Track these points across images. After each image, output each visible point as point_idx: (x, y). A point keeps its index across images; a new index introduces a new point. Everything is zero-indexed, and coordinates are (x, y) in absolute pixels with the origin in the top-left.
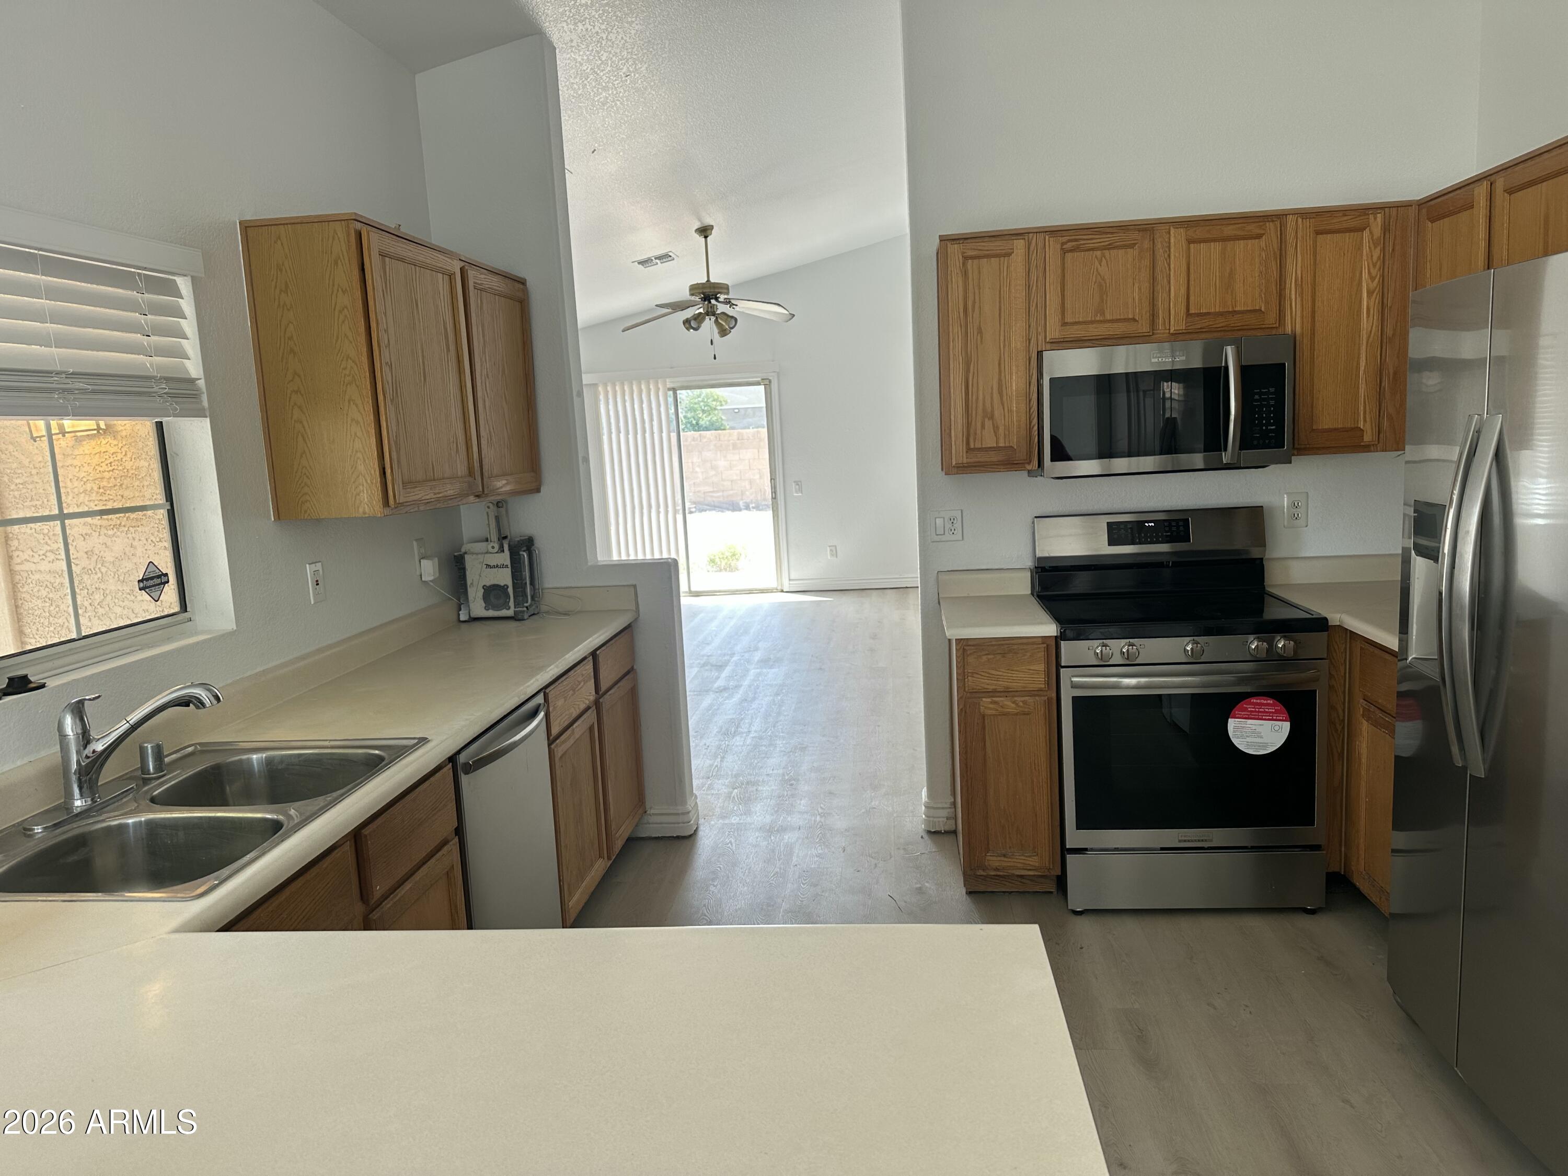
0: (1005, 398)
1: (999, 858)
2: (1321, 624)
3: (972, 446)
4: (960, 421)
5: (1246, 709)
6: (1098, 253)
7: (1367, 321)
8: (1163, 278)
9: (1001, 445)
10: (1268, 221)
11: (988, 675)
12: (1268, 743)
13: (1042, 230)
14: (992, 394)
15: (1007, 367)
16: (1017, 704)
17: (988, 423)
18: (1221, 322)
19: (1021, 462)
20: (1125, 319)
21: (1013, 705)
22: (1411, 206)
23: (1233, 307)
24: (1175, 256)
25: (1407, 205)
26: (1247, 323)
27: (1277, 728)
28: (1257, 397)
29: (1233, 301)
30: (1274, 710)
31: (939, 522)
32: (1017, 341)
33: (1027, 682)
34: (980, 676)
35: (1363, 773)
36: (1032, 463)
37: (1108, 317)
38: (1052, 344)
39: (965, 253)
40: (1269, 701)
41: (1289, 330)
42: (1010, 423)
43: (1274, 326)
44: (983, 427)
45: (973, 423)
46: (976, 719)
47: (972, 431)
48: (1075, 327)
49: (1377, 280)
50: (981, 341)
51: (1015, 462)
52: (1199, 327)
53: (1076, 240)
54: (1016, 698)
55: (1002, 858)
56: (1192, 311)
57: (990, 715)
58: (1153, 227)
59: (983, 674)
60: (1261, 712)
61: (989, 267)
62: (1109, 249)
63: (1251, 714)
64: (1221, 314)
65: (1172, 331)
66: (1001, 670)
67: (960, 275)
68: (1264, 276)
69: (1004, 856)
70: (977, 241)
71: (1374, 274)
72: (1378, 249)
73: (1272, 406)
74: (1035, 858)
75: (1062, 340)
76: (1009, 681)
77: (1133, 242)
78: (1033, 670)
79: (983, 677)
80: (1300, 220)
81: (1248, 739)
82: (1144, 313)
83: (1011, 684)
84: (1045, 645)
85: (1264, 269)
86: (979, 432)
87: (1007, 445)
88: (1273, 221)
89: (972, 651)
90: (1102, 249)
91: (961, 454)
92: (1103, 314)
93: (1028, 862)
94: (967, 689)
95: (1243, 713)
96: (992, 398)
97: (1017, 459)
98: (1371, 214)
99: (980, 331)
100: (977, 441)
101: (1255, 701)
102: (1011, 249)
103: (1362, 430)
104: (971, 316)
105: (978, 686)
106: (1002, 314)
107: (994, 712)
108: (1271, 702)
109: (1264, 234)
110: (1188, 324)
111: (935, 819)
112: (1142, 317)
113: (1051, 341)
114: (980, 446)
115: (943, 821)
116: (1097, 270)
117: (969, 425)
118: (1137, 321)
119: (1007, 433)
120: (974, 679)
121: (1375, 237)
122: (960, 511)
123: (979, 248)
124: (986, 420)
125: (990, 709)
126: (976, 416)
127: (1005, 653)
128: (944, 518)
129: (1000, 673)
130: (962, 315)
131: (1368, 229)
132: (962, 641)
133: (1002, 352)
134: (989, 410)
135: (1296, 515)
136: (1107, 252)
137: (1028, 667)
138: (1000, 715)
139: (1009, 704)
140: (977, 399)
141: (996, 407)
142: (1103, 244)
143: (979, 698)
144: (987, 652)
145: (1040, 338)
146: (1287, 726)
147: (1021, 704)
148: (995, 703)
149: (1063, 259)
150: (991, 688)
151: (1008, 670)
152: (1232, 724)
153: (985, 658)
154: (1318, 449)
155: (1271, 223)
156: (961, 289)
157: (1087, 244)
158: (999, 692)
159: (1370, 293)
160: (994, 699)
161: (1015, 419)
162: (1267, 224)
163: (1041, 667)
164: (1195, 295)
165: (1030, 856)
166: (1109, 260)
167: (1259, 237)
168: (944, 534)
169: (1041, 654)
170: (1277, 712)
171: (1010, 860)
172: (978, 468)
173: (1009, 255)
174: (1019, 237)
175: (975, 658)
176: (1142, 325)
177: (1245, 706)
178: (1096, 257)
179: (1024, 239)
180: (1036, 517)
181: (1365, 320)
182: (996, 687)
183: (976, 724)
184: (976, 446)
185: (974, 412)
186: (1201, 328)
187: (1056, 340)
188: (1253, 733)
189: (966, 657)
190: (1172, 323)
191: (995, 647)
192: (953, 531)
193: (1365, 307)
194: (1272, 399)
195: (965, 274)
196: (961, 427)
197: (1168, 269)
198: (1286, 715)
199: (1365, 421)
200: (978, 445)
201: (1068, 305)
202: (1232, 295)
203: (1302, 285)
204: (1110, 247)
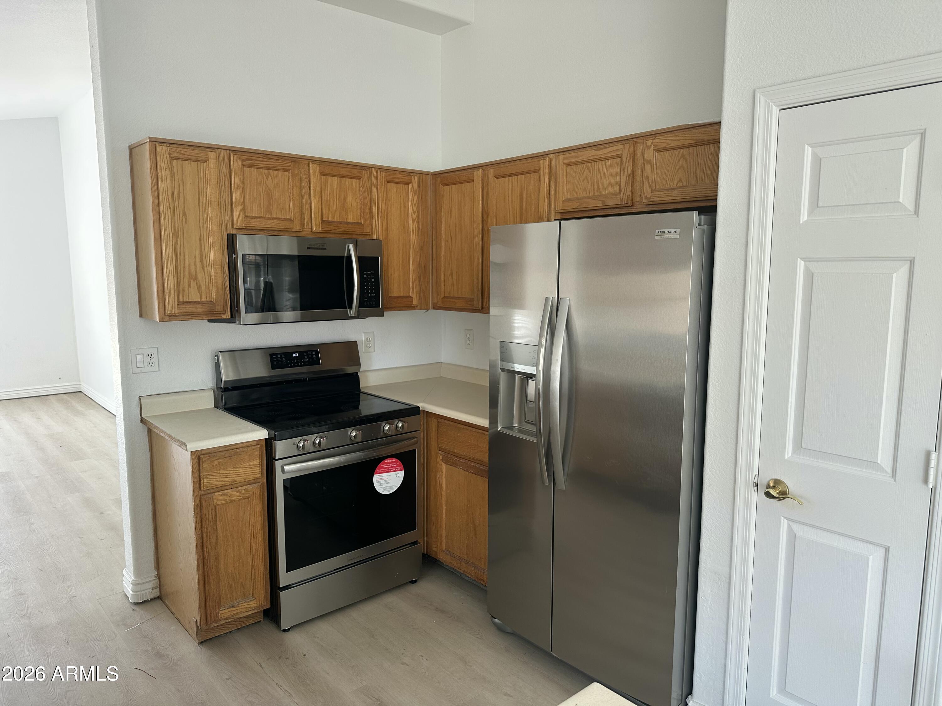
0: (205, 266)
1: (229, 610)
2: (415, 411)
3: (181, 300)
4: (172, 280)
5: (382, 468)
6: (266, 171)
7: (413, 236)
8: (306, 194)
9: (204, 299)
10: (363, 170)
11: (219, 475)
12: (393, 486)
13: (227, 148)
14: (195, 261)
15: (205, 242)
16: (241, 493)
17: (193, 284)
18: (341, 228)
19: (219, 312)
20: (284, 219)
21: (238, 494)
22: (429, 175)
23: (346, 220)
24: (313, 181)
25: (426, 174)
26: (355, 230)
27: (398, 475)
28: (365, 276)
29: (347, 216)
30: (396, 465)
31: (139, 357)
32: (213, 226)
33: (247, 474)
34: (213, 477)
35: (443, 493)
36: (226, 314)
37: (274, 216)
38: (237, 230)
39: (171, 154)
40: (394, 460)
41: (375, 237)
42: (210, 284)
43: (369, 234)
44: (189, 286)
45: (182, 283)
46: (210, 510)
47: (181, 289)
48: (253, 220)
49: (416, 214)
50: (186, 222)
51: (215, 313)
52: (329, 230)
53: (252, 160)
54: (239, 488)
55: (232, 609)
56: (324, 219)
57: (220, 505)
58: (299, 160)
59: (215, 474)
60: (389, 467)
61: (189, 168)
62: (272, 170)
63: (385, 470)
64: (341, 223)
65: (313, 231)
66: (229, 469)
67: (167, 169)
68: (362, 203)
69: (233, 607)
70: (183, 147)
71: (415, 210)
72: (416, 196)
73: (373, 282)
74: (254, 601)
75: (245, 228)
76: (235, 476)
77: (288, 168)
78: (252, 465)
79: (215, 477)
80: (379, 172)
81: (384, 486)
82: (297, 217)
83: (235, 478)
84: (259, 446)
85: (362, 198)
86: (186, 289)
87: (208, 300)
88: (366, 170)
89: (205, 459)
90: (269, 169)
91: (173, 306)
92: (271, 213)
93: (249, 606)
94: (202, 488)
95: (381, 470)
96: (195, 265)
97: (216, 310)
98: (412, 175)
99: (184, 214)
100: (185, 296)
101: (387, 461)
102: (207, 158)
103: (412, 298)
104: (177, 202)
105: (211, 484)
106: (201, 204)
107: (223, 502)
108: (395, 460)
109: (361, 177)
110: (323, 227)
111: (143, 592)
112: (296, 219)
113: (237, 227)
114: (188, 300)
115: (149, 592)
116: (266, 183)
117: (178, 284)
118: (293, 221)
119: (208, 291)
120: (208, 479)
121: (415, 189)
122: (156, 349)
123: (183, 152)
124: (192, 281)
125: (221, 500)
126: (184, 277)
127: (231, 456)
128: (143, 354)
129: (228, 472)
130: (171, 200)
131: (411, 184)
132: (197, 452)
133: (202, 232)
134: (194, 274)
135: (369, 345)
136: (271, 171)
137: (248, 464)
138: (227, 503)
139: (235, 494)
140: (184, 264)
141: (198, 271)
142: (269, 166)
143: (212, 493)
144: (218, 458)
145: (228, 225)
146: (402, 473)
147: (243, 492)
148: (224, 494)
149: (243, 171)
150: (220, 484)
151: (234, 468)
152: (376, 477)
153: (216, 462)
154: (394, 307)
155: (365, 171)
156: (169, 181)
157: (259, 164)
158: (227, 486)
159: (413, 221)
160: (223, 492)
161: (213, 281)
162: (363, 171)
163: (257, 462)
164: (325, 209)
165: (250, 601)
166: (273, 177)
167: (359, 178)
168: (144, 367)
169: (257, 453)
170: (398, 466)
171: (236, 609)
172: (185, 317)
173: (205, 161)
174: (212, 150)
175: (208, 463)
176: (296, 224)
177: (382, 465)
178: (265, 174)
179: (215, 152)
180: (220, 352)
181: (411, 236)
182: (225, 483)
183: (210, 514)
184: (185, 300)
185: (182, 274)
186: (330, 231)
187: (240, 227)
188: (387, 481)
189: (201, 464)
190: (313, 225)
191: (224, 453)
192: (151, 364)
193: (411, 228)
194: (373, 278)
195: (172, 170)
196: (173, 286)
197: (308, 189)
198: (402, 467)
199: (413, 293)
200: (186, 299)
201: (248, 204)
202: (346, 212)
203: (381, 211)
204: (274, 169)
